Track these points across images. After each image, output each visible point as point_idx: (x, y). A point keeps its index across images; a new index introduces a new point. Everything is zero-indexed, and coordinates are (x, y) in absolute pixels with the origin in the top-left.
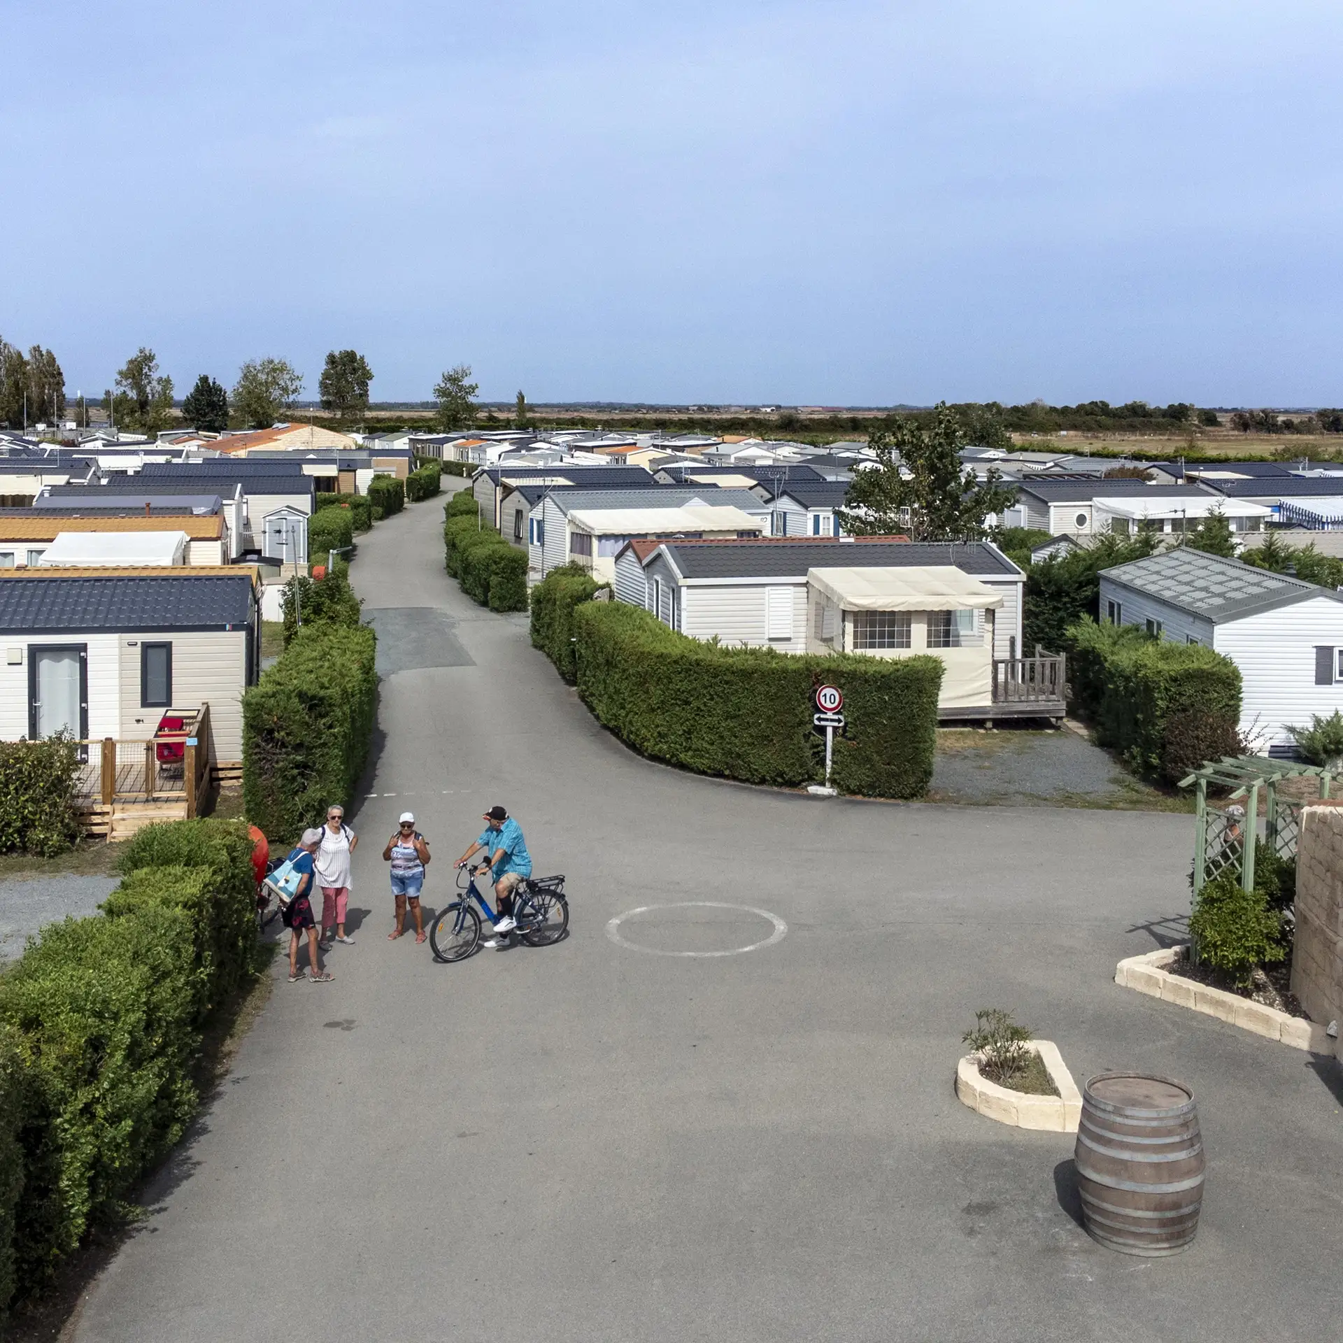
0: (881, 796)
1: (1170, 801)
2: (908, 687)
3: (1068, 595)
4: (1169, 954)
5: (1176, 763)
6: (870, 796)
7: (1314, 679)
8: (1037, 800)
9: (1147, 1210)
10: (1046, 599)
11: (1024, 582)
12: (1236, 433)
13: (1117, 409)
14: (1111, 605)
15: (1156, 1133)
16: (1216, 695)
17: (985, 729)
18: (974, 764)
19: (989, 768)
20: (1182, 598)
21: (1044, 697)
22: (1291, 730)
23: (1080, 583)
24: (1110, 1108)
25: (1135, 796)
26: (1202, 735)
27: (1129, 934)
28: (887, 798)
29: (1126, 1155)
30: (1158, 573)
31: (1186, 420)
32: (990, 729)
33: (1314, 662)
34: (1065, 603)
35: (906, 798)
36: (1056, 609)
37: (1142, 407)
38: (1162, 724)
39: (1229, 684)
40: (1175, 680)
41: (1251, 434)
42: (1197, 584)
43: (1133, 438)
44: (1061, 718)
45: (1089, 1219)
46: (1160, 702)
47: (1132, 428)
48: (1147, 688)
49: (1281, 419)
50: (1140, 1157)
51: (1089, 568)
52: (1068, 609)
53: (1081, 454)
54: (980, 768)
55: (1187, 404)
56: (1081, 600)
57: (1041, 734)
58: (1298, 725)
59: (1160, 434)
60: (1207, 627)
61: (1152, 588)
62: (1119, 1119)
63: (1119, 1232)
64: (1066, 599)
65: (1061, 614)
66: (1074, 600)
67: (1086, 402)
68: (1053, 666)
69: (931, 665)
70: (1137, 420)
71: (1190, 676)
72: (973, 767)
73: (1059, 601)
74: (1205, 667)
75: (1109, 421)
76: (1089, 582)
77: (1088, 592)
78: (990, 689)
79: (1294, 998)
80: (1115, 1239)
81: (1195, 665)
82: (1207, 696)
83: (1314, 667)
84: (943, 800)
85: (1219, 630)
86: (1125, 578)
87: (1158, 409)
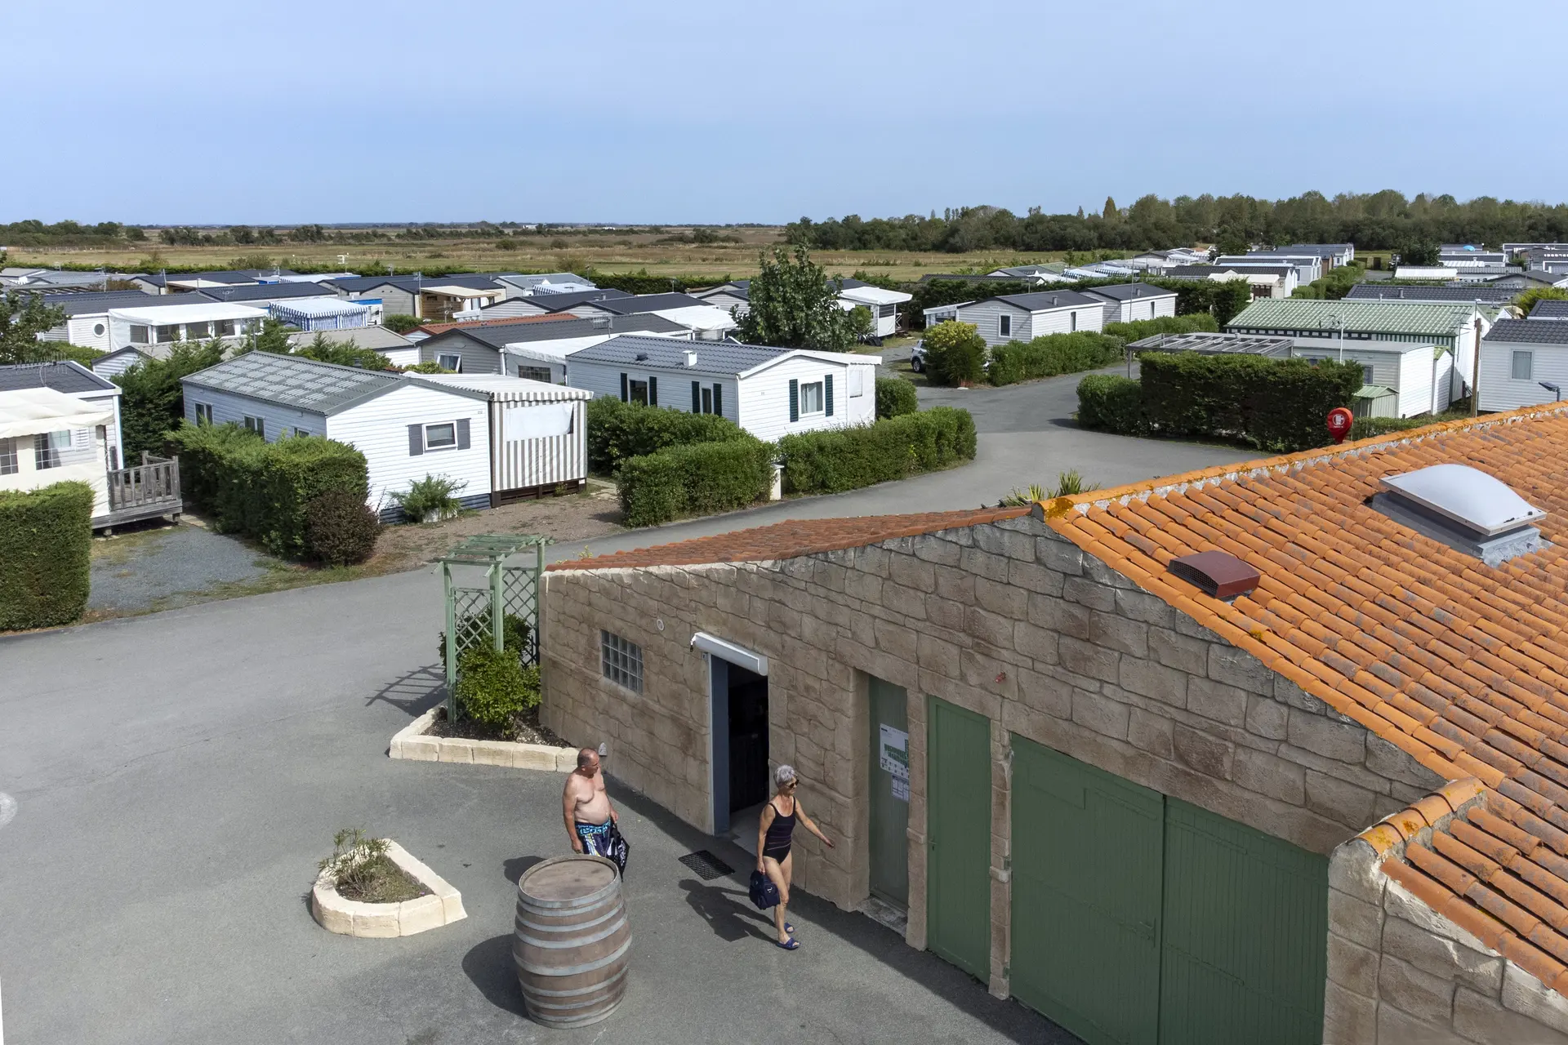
0: (35, 626)
1: (319, 573)
2: (58, 517)
3: (151, 402)
4: (427, 718)
5: (322, 540)
6: (22, 629)
7: (408, 452)
8: (200, 596)
9: (599, 982)
10: (130, 407)
11: (120, 396)
12: (164, 246)
13: (50, 227)
14: (199, 408)
15: (600, 913)
16: (347, 478)
17: (105, 536)
18: (111, 573)
19: (129, 574)
20: (282, 396)
21: (160, 498)
22: (394, 495)
23: (163, 390)
24: (557, 905)
25: (287, 575)
26: (343, 514)
27: (370, 707)
28: (43, 627)
29: (577, 943)
30: (244, 375)
31: (116, 236)
32: (110, 536)
33: (408, 438)
34: (149, 410)
35: (64, 624)
36: (141, 415)
37: (75, 225)
38: (303, 509)
39: (358, 467)
40: (312, 470)
41: (177, 247)
42: (290, 382)
43: (73, 252)
44: (178, 515)
45: (538, 1009)
46: (300, 491)
47: (70, 243)
48: (284, 480)
49: (201, 234)
50: (590, 940)
51: (170, 376)
52: (152, 414)
53: (53, 269)
54: (120, 576)
55: (116, 222)
56: (164, 405)
57: (160, 532)
58: (400, 491)
59: (98, 248)
60: (319, 419)
61: (248, 390)
62: (568, 913)
63: (573, 1012)
64: (150, 406)
65: (146, 419)
66: (157, 406)
67: (20, 221)
68: (167, 469)
69: (81, 491)
70: (72, 237)
71: (325, 465)
72: (114, 577)
73: (144, 408)
74: (336, 455)
75: (48, 238)
76: (170, 388)
77: (171, 397)
78: (107, 499)
79: (549, 731)
80: (569, 1019)
81: (328, 455)
82: (340, 480)
83: (408, 443)
84: (104, 617)
85: (331, 422)
86: (212, 382)
87: (88, 227)
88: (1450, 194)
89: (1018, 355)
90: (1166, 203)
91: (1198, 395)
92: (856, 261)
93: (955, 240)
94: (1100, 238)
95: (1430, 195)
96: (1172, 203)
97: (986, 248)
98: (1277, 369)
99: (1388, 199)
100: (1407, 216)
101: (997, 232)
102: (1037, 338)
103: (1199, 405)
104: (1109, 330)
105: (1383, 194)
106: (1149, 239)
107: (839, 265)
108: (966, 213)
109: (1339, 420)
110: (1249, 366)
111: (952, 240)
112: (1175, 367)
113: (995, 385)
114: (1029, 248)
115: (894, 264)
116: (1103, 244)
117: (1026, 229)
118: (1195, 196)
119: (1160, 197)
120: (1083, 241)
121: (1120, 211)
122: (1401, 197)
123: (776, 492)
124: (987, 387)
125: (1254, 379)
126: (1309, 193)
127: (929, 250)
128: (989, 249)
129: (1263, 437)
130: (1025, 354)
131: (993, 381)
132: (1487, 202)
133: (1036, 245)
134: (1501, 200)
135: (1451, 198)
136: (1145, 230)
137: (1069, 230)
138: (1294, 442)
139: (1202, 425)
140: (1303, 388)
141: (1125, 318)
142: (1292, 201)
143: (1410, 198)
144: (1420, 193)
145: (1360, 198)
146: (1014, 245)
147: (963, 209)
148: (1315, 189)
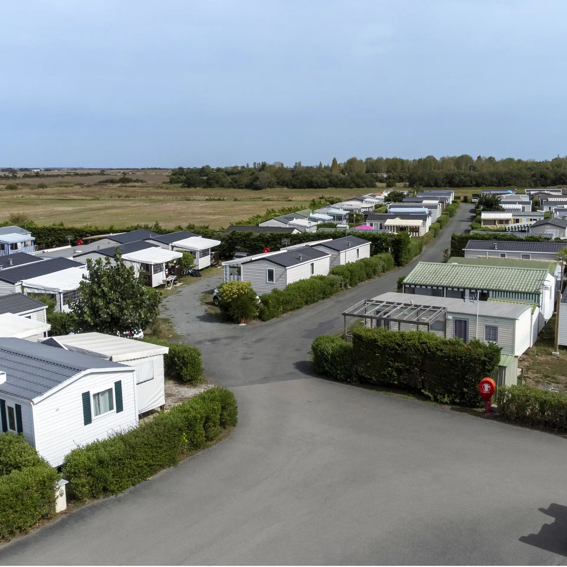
88: (493, 156)
89: (277, 300)
90: (361, 161)
91: (391, 361)
92: (203, 197)
93: (257, 183)
94: (330, 182)
95: (484, 157)
96: (364, 161)
97: (273, 187)
98: (442, 347)
99: (464, 160)
100: (474, 169)
101: (278, 179)
102: (290, 284)
103: (392, 367)
104: (333, 272)
105: (463, 157)
106: (354, 182)
107: (193, 200)
108: (264, 167)
109: (487, 387)
110: (423, 343)
111: (255, 183)
112: (375, 341)
113: (263, 320)
114: (294, 187)
115: (223, 200)
116: (331, 185)
117: (293, 177)
118: (375, 158)
119: (358, 159)
120: (321, 184)
121: (339, 165)
122: (471, 158)
123: (61, 504)
124: (257, 323)
125: (428, 353)
126: (429, 157)
127: (244, 188)
128: (274, 188)
129: (435, 392)
130: (281, 299)
131: (261, 317)
132: (510, 160)
133: (298, 186)
134: (516, 159)
135: (494, 159)
136: (352, 178)
137: (315, 178)
138: (456, 397)
139: (394, 381)
140: (461, 363)
141: (343, 262)
142: (420, 160)
143: (475, 158)
144: (479, 156)
145: (452, 158)
146: (287, 186)
147: (262, 163)
148: (432, 154)
